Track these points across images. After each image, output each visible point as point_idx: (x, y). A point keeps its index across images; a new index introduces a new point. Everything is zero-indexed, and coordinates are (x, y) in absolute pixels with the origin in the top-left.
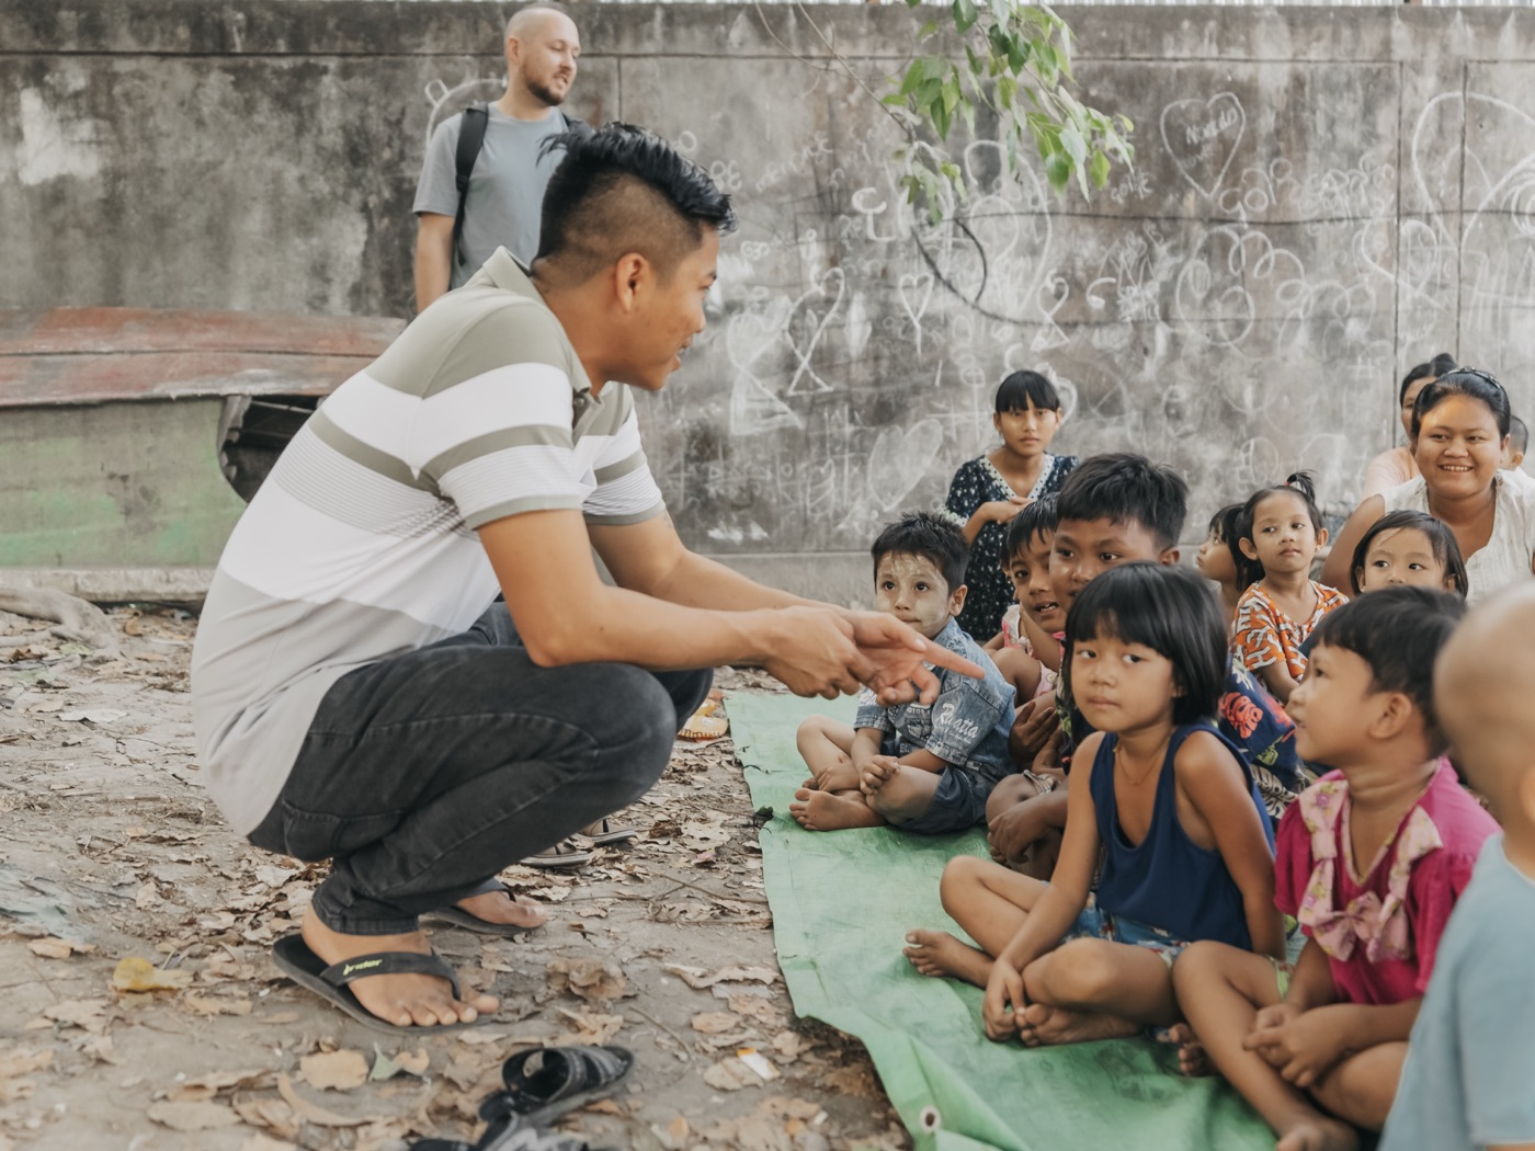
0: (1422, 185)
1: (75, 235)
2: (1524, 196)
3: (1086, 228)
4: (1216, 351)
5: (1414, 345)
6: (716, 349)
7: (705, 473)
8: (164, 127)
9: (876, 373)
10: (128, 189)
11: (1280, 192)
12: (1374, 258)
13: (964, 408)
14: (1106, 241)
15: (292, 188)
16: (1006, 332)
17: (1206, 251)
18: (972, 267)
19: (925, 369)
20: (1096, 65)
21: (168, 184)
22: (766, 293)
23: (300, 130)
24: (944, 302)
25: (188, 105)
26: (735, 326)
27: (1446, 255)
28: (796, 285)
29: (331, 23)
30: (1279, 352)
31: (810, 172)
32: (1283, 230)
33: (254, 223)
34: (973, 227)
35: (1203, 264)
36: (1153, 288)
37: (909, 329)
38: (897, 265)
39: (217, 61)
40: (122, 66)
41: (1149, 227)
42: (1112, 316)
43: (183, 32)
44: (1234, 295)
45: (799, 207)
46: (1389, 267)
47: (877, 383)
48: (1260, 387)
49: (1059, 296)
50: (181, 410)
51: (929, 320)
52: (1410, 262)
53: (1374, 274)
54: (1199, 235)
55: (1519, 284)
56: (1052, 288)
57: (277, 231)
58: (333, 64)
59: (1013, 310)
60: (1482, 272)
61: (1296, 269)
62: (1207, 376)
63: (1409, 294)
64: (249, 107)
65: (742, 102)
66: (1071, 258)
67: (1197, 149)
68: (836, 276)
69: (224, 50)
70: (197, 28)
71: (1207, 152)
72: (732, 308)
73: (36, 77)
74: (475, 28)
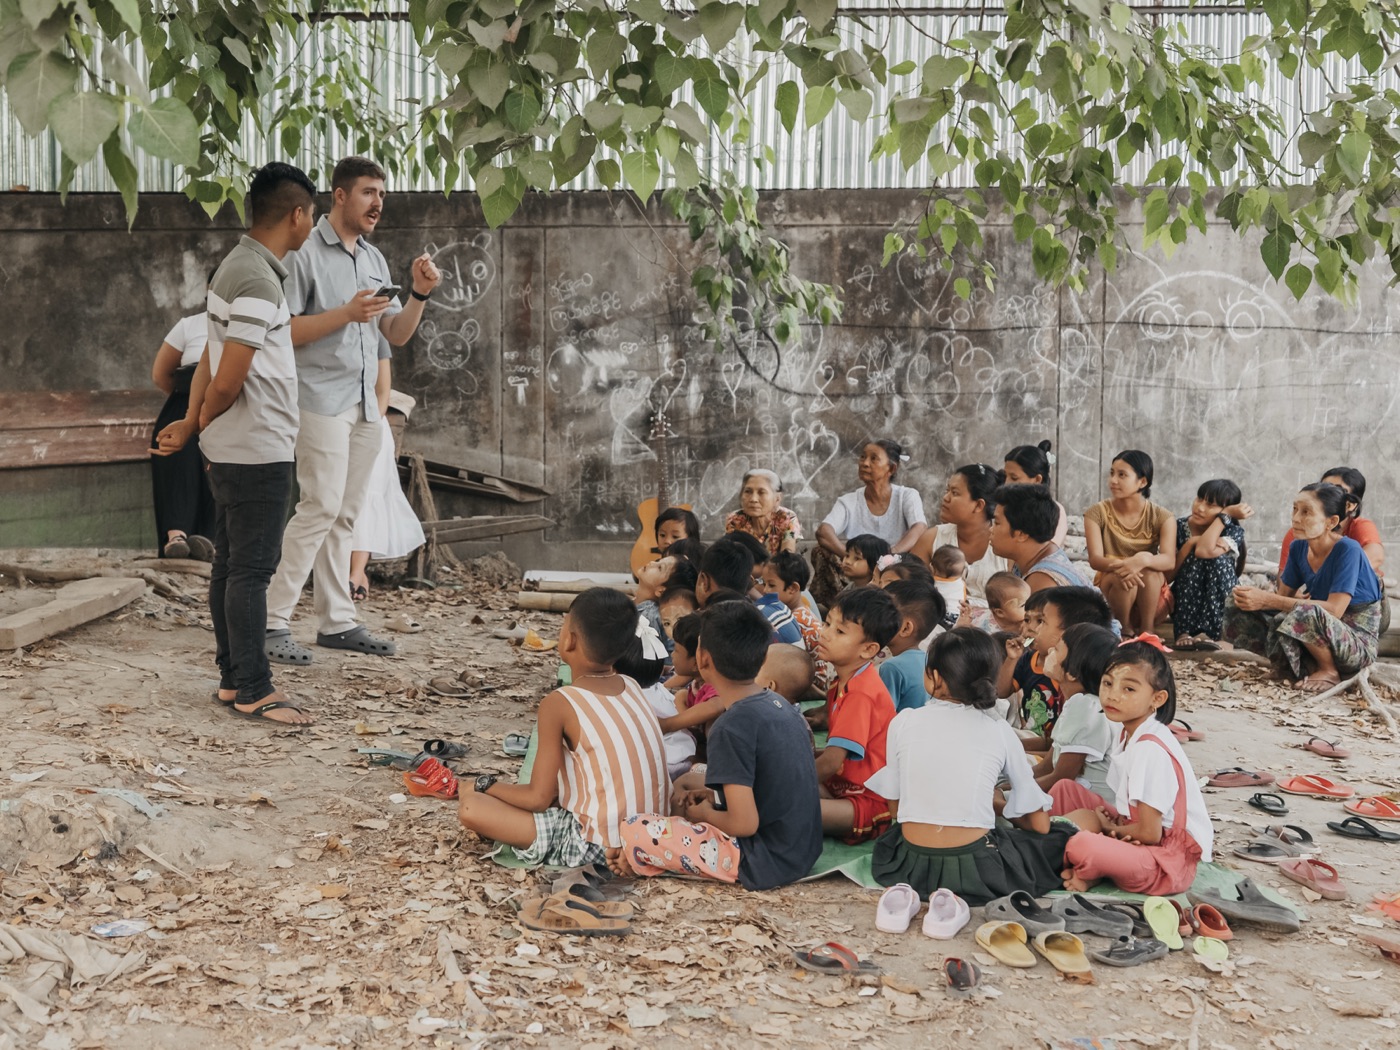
0: (1076, 305)
2: (1148, 312)
3: (847, 334)
4: (934, 414)
5: (1071, 410)
6: (603, 410)
7: (595, 488)
9: (706, 426)
11: (978, 310)
12: (1043, 353)
13: (764, 449)
14: (859, 342)
16: (793, 400)
17: (927, 349)
18: (770, 359)
19: (738, 424)
20: (854, 229)
22: (635, 375)
24: (752, 381)
26: (616, 397)
27: (1093, 352)
28: (654, 369)
30: (977, 414)
31: (665, 298)
32: (980, 335)
34: (771, 333)
35: (926, 357)
36: (890, 374)
37: (728, 398)
38: (721, 357)
41: (889, 333)
42: (863, 390)
44: (947, 377)
45: (658, 321)
46: (1054, 360)
47: (707, 432)
48: (964, 438)
49: (827, 377)
51: (741, 392)
52: (1068, 356)
53: (1043, 364)
54: (922, 338)
55: (1145, 371)
56: (823, 372)
59: (797, 386)
60: (1119, 363)
61: (989, 360)
62: (928, 430)
63: (1067, 377)
65: (622, 255)
66: (835, 353)
67: (921, 282)
68: (681, 364)
71: (928, 284)
72: (613, 384)
73: (192, 244)
74: (455, 211)
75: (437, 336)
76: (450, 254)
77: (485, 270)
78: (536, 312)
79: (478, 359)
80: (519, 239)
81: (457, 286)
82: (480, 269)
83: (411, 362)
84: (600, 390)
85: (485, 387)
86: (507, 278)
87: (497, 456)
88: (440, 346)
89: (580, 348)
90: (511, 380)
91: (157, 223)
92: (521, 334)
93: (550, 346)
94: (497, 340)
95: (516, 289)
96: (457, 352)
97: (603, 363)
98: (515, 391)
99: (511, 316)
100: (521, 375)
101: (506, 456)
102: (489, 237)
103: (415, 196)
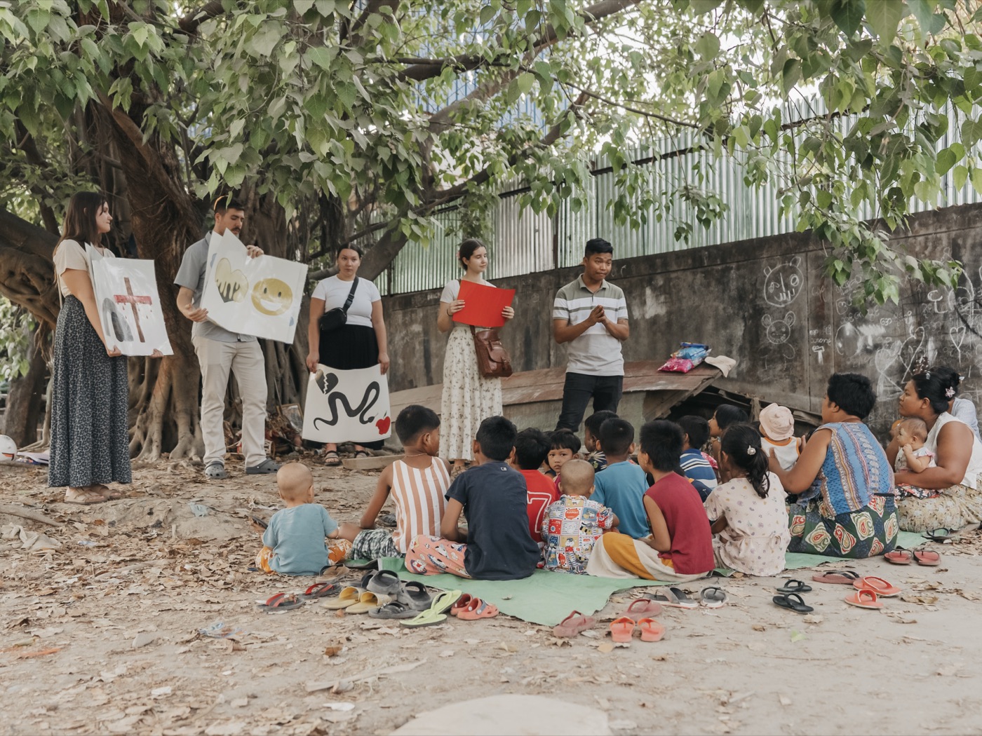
1: (659, 334)
6: (871, 365)
8: (684, 295)
10: (673, 317)
13: (981, 387)
15: (721, 312)
19: (963, 370)
21: (685, 315)
22: (891, 339)
23: (724, 291)
24: (972, 338)
25: (691, 286)
26: (879, 355)
28: (903, 335)
29: (734, 251)
31: (909, 286)
33: (710, 326)
37: (955, 351)
38: (949, 322)
39: (699, 270)
40: (673, 275)
43: (690, 261)
45: (904, 302)
50: (634, 396)
51: (964, 347)
57: (716, 329)
58: (734, 265)
64: (709, 285)
68: (921, 330)
69: (702, 266)
70: (694, 260)
72: (877, 346)
73: (650, 282)
74: (780, 245)
75: (772, 324)
76: (777, 273)
77: (798, 280)
78: (828, 303)
79: (795, 336)
80: (817, 258)
81: (782, 292)
82: (795, 279)
83: (758, 341)
84: (868, 351)
85: (799, 354)
86: (810, 283)
87: (807, 397)
88: (773, 329)
89: (855, 324)
90: (814, 348)
91: (634, 273)
92: (819, 319)
93: (837, 325)
94: (805, 323)
95: (816, 290)
96: (783, 333)
97: (871, 332)
98: (817, 355)
99: (813, 307)
100: (820, 344)
101: (813, 398)
102: (800, 258)
103: (758, 239)
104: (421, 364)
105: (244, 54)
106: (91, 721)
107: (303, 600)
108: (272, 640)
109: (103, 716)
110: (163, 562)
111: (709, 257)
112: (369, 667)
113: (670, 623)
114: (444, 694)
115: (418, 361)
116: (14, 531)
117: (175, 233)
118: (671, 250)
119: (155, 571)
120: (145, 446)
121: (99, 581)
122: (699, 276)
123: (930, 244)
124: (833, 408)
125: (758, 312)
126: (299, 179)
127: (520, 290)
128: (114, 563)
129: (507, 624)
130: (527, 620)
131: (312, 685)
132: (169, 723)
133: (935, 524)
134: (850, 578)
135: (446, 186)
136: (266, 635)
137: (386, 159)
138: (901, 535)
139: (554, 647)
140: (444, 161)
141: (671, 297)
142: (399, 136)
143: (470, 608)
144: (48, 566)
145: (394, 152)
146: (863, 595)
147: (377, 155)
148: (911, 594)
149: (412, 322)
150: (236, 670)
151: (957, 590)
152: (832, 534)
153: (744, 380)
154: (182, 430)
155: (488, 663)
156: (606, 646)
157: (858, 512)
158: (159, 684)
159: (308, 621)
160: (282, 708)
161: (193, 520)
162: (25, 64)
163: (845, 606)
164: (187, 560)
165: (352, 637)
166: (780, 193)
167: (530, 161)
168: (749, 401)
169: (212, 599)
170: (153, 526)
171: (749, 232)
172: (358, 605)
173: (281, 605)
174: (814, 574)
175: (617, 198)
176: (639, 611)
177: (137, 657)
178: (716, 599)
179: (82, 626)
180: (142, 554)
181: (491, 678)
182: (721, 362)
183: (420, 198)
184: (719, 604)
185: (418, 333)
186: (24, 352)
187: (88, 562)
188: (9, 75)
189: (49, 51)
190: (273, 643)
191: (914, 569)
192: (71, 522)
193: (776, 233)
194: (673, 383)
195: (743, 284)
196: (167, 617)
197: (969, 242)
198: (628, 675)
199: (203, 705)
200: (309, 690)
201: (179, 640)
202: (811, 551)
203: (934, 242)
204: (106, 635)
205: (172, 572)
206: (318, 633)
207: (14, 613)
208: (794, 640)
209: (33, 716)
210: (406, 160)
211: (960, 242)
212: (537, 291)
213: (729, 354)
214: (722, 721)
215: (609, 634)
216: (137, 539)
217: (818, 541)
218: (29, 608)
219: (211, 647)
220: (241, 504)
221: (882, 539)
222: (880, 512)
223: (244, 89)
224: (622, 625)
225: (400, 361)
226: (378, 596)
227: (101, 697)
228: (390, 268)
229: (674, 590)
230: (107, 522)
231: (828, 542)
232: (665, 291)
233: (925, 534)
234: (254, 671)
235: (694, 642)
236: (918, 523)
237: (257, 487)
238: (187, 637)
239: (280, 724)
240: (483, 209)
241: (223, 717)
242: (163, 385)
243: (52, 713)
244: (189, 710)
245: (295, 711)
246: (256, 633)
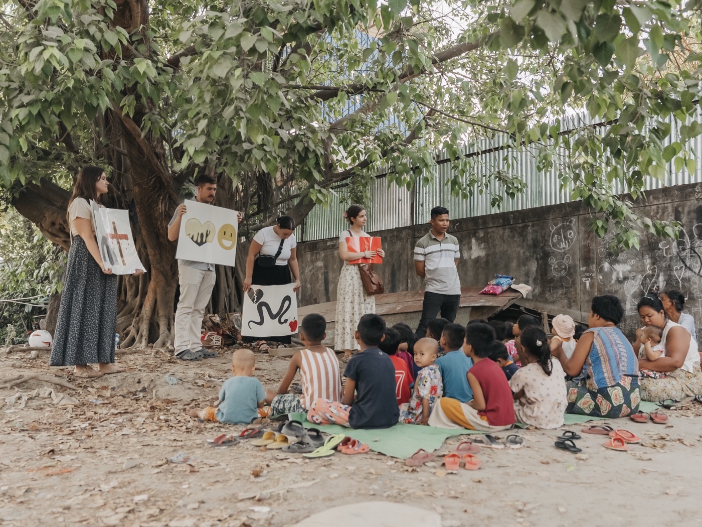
1: (480, 269)
6: (621, 291)
8: (497, 243)
10: (490, 258)
13: (696, 306)
15: (522, 255)
18: (697, 263)
21: (498, 256)
22: (635, 274)
23: (524, 241)
24: (688, 274)
25: (502, 237)
26: (627, 284)
28: (643, 271)
29: (530, 214)
31: (646, 238)
33: (514, 264)
34: (696, 250)
37: (678, 282)
38: (673, 263)
39: (507, 227)
40: (490, 230)
43: (501, 221)
45: (644, 249)
50: (463, 310)
51: (683, 279)
57: (519, 266)
58: (530, 224)
64: (514, 237)
68: (655, 268)
69: (509, 224)
70: (504, 220)
72: (625, 278)
73: (475, 235)
74: (561, 211)
75: (555, 263)
76: (559, 229)
78: (593, 250)
79: (571, 271)
80: (585, 219)
81: (562, 242)
82: (571, 233)
83: (546, 274)
84: (620, 282)
85: (574, 283)
86: (581, 236)
87: (579, 312)
88: (556, 267)
89: (611, 264)
90: (584, 279)
91: (464, 229)
92: (587, 259)
93: (599, 264)
94: (578, 263)
95: (584, 240)
96: (563, 269)
97: (621, 269)
98: (585, 284)
99: (583, 252)
100: (587, 277)
101: (583, 313)
102: (574, 219)
103: (546, 207)
104: (323, 288)
105: (208, 77)
106: (93, 517)
107: (238, 440)
108: (216, 465)
109: (101, 513)
110: (146, 414)
111: (514, 218)
112: (281, 484)
113: (485, 458)
114: (330, 501)
115: (320, 285)
116: (48, 393)
117: (161, 198)
118: (489, 213)
119: (140, 420)
120: (137, 339)
121: (103, 426)
122: (507, 231)
123: (660, 211)
124: (596, 317)
125: (546, 255)
126: (242, 160)
127: (388, 239)
128: (113, 414)
129: (375, 457)
130: (388, 454)
131: (242, 495)
132: (145, 519)
133: (665, 396)
134: (607, 431)
135: (340, 170)
136: (213, 462)
137: (300, 149)
138: (642, 404)
139: (406, 473)
140: (340, 154)
141: (488, 245)
142: (310, 135)
143: (350, 446)
144: (69, 416)
145: (306, 145)
146: (616, 442)
147: (295, 147)
148: (649, 442)
149: (317, 260)
150: (192, 485)
151: (679, 440)
152: (595, 401)
153: (537, 300)
154: (163, 328)
155: (361, 482)
156: (441, 472)
157: (613, 386)
158: (139, 493)
159: (241, 453)
160: (221, 511)
161: (167, 387)
162: (66, 84)
163: (604, 449)
164: (162, 413)
165: (270, 464)
166: (560, 175)
167: (396, 154)
168: (540, 314)
169: (177, 439)
170: (141, 391)
171: (540, 201)
172: (275, 443)
173: (223, 443)
174: (584, 428)
175: (453, 178)
176: (464, 450)
177: (126, 475)
178: (516, 443)
179: (89, 455)
180: (132, 408)
181: (363, 492)
182: (522, 288)
183: (323, 176)
184: (518, 446)
185: (321, 267)
186: (60, 277)
187: (95, 413)
188: (55, 91)
189: (82, 76)
190: (217, 468)
191: (650, 426)
192: (86, 387)
193: (558, 203)
194: (489, 301)
195: (536, 236)
196: (147, 449)
197: (686, 209)
198: (456, 491)
199: (168, 507)
200: (240, 498)
201: (154, 465)
202: (581, 413)
203: (663, 210)
204: (105, 461)
205: (151, 420)
206: (247, 461)
207: (45, 446)
208: (569, 470)
209: (53, 513)
210: (314, 151)
211: (680, 209)
212: (400, 240)
213: (527, 283)
214: (519, 522)
215: (444, 465)
216: (129, 399)
217: (586, 406)
218: (55, 443)
219: (176, 469)
220: (199, 377)
221: (629, 406)
222: (628, 388)
223: (208, 100)
224: (452, 459)
225: (309, 286)
226: (289, 438)
227: (100, 501)
228: (303, 224)
229: (488, 436)
230: (110, 387)
231: (592, 407)
232: (485, 241)
233: (658, 403)
234: (204, 485)
235: (501, 471)
236: (653, 395)
237: (211, 367)
238: (160, 463)
239: (219, 520)
240: (365, 185)
241: (181, 515)
242: (150, 299)
243: (66, 511)
244: (158, 510)
245: (230, 512)
246: (206, 461)
